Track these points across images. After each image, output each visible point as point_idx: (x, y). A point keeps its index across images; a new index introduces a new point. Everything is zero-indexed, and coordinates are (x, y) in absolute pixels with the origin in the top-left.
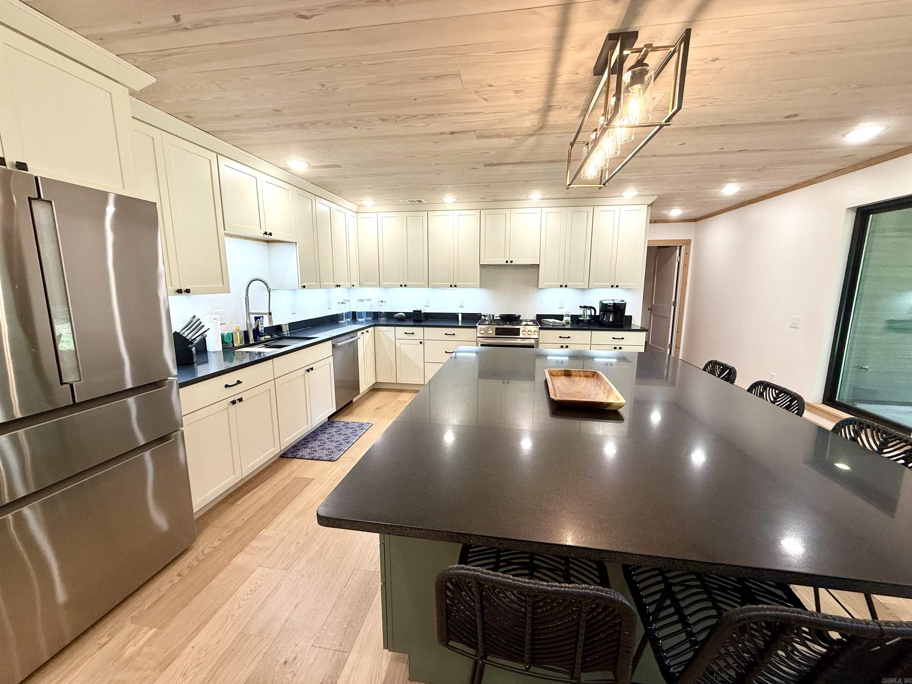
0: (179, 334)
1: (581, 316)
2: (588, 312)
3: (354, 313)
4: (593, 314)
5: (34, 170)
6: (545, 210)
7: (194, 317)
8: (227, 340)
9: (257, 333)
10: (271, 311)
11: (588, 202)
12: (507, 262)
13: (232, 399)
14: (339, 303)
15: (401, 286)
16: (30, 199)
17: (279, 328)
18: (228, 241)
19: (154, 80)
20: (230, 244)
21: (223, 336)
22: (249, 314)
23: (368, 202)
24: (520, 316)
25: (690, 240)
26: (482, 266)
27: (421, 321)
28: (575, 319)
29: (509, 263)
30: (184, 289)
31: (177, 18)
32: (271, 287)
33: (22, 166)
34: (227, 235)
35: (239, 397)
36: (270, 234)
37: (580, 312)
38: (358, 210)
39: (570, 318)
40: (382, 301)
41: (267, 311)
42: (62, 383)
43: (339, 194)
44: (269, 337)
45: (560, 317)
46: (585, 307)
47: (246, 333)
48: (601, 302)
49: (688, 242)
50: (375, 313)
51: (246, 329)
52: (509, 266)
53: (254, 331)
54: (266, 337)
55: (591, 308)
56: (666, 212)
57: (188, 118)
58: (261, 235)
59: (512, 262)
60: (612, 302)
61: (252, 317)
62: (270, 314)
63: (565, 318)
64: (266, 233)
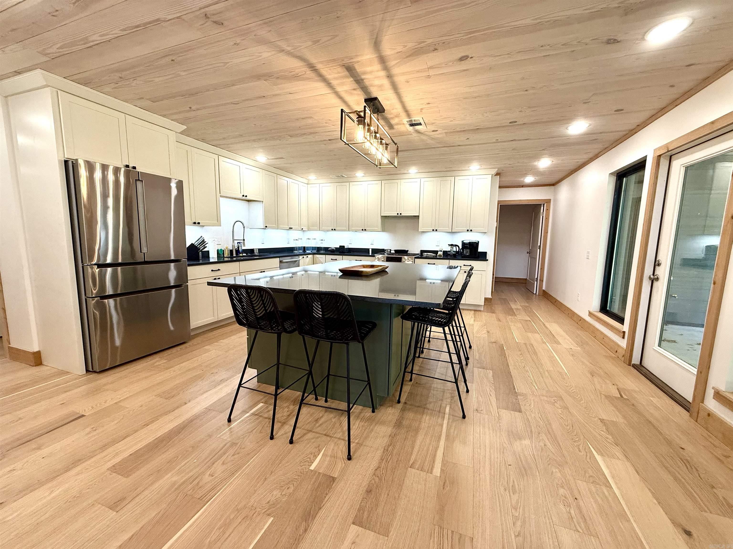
0: (194, 244)
1: (449, 251)
2: (454, 248)
3: (304, 247)
4: (457, 250)
5: (138, 169)
6: (423, 180)
7: (201, 237)
8: (220, 253)
9: (238, 251)
10: (245, 238)
11: (449, 174)
12: (398, 214)
13: (215, 277)
14: (294, 240)
15: (332, 229)
16: (136, 180)
17: (252, 251)
18: (221, 199)
19: (186, 127)
20: (223, 201)
21: (218, 251)
22: (234, 240)
23: (312, 177)
24: (408, 251)
25: (550, 200)
26: (383, 217)
27: (344, 253)
28: (445, 253)
29: (399, 215)
30: (197, 222)
31: (190, 108)
32: (245, 225)
33: (134, 168)
34: (221, 196)
35: (219, 277)
36: (246, 196)
37: (448, 249)
38: (308, 182)
39: (442, 253)
40: (322, 240)
41: (242, 239)
42: (141, 252)
43: (292, 173)
44: (245, 254)
45: (436, 252)
46: (452, 245)
47: (231, 251)
48: (462, 241)
49: (548, 201)
50: (318, 248)
51: (232, 249)
52: (399, 217)
53: (236, 250)
54: (244, 254)
55: (456, 245)
56: (522, 179)
57: (203, 140)
58: (240, 196)
59: (401, 214)
60: (469, 241)
61: (236, 242)
62: (244, 240)
63: (439, 253)
64: (243, 196)
